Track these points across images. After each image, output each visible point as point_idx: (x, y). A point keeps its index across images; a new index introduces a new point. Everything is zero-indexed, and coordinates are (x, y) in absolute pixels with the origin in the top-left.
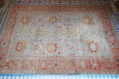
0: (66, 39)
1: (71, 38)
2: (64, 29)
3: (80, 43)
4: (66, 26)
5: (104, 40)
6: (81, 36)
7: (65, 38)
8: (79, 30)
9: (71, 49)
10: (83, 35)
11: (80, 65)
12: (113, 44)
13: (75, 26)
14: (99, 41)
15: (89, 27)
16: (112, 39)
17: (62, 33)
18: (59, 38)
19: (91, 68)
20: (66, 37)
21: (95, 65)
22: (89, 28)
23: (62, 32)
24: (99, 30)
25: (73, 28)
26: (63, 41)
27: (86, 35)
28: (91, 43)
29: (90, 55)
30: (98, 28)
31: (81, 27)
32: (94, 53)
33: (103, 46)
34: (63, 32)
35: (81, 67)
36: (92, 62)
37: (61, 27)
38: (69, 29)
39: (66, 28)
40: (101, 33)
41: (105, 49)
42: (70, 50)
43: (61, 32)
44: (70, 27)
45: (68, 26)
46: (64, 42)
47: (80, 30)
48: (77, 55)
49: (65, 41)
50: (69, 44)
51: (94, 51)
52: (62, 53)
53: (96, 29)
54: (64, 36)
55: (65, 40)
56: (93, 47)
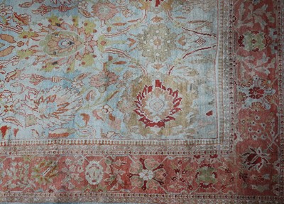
0: (40, 74)
1: (63, 68)
2: (36, 29)
3: (102, 89)
4: (49, 15)
5: (215, 76)
6: (110, 58)
7: (37, 70)
8: (109, 29)
9: (55, 115)
10: (121, 53)
11: (82, 175)
12: (256, 92)
13: (90, 10)
14: (191, 80)
15: (162, 14)
16: (259, 69)
17: (25, 47)
18: (10, 68)
19: (127, 185)
20: (39, 66)
21: (147, 175)
22: (157, 19)
23: (25, 41)
24: (204, 30)
25: (81, 21)
26: (27, 82)
27: (137, 55)
28: (150, 89)
29: (136, 137)
30: (205, 17)
31: (120, 17)
32: (155, 130)
33: (203, 99)
34: (32, 42)
35: (86, 183)
36: (135, 165)
37: (22, 20)
38: (59, 29)
39: (46, 23)
40: (210, 42)
41: (210, 113)
42: (53, 120)
43: (21, 44)
44: (68, 21)
45: (56, 12)
46: (31, 86)
47: (114, 30)
48: (77, 137)
49: (35, 84)
50: (51, 93)
51: (155, 120)
52: (16, 131)
53: (192, 26)
54: (32, 59)
55: (36, 79)
56: (155, 105)
